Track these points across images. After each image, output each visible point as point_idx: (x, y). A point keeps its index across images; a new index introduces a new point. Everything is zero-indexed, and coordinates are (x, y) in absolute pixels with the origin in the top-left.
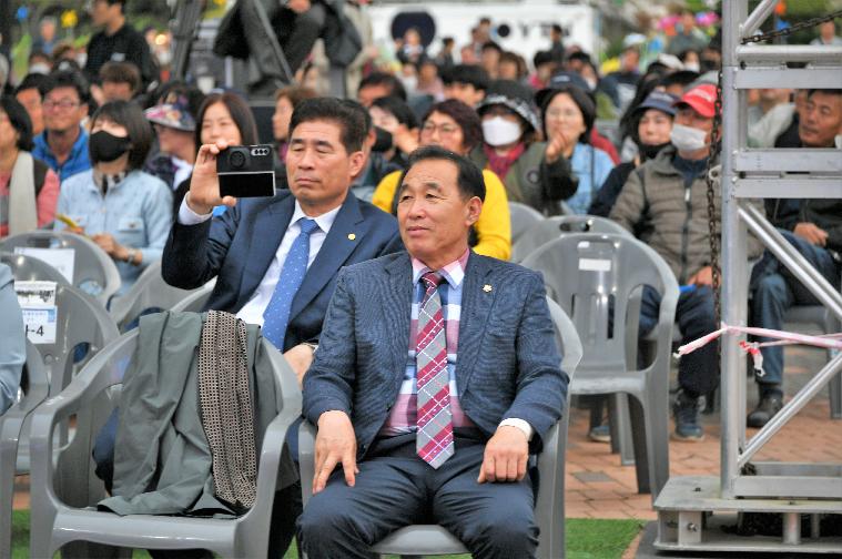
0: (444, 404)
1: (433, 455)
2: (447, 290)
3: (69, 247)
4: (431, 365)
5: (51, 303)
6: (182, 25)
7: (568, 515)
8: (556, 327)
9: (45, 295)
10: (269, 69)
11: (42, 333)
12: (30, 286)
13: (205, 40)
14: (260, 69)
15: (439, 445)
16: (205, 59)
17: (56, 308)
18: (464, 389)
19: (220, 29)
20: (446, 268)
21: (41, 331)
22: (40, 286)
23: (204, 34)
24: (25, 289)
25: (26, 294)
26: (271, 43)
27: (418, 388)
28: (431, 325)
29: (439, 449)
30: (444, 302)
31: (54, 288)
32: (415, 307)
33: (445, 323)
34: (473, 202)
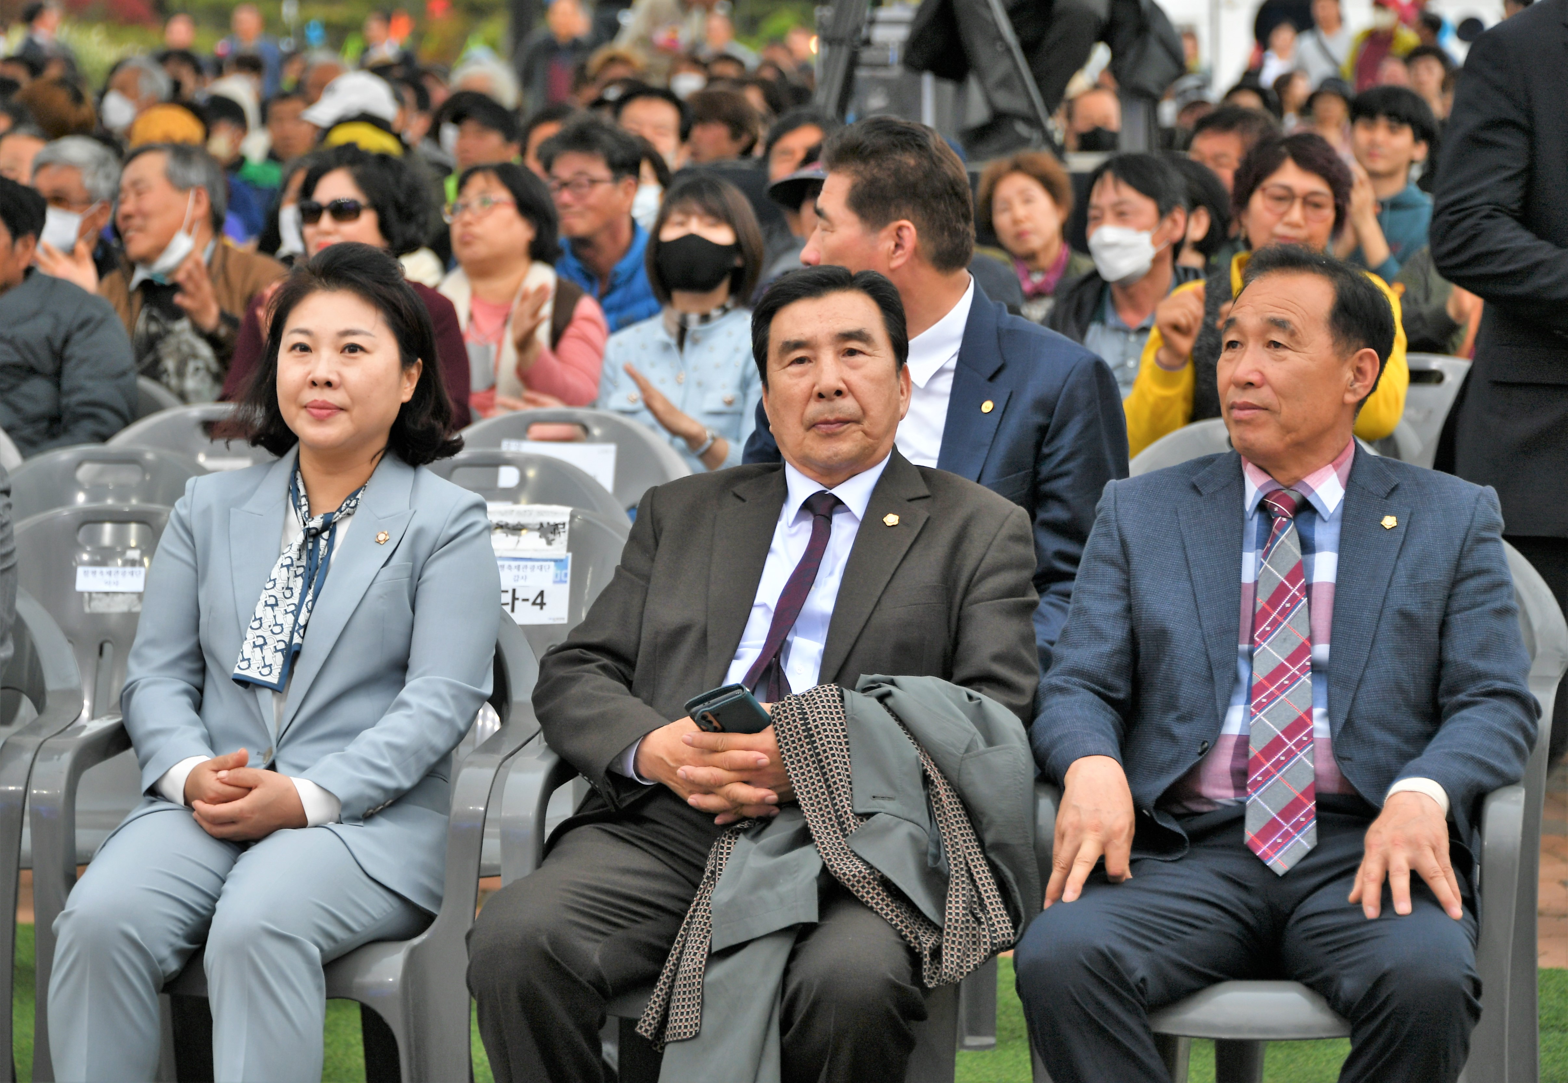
0: (1300, 745)
1: (1276, 847)
2: (1312, 523)
3: (605, 439)
4: (1281, 670)
5: (560, 547)
6: (837, 18)
7: (1543, 963)
8: (1520, 600)
9: (549, 531)
10: (1005, 101)
11: (542, 604)
12: (519, 513)
13: (885, 47)
14: (989, 102)
15: (1287, 827)
16: (885, 83)
17: (570, 555)
18: (1341, 720)
19: (912, 23)
20: (1309, 481)
21: (540, 601)
22: (540, 513)
23: (880, 34)
24: (512, 520)
25: (516, 529)
26: (1009, 50)
27: (1253, 715)
28: (1281, 591)
29: (1287, 836)
30: (1307, 547)
31: (566, 519)
32: (1250, 560)
33: (1308, 589)
34: (1361, 358)
